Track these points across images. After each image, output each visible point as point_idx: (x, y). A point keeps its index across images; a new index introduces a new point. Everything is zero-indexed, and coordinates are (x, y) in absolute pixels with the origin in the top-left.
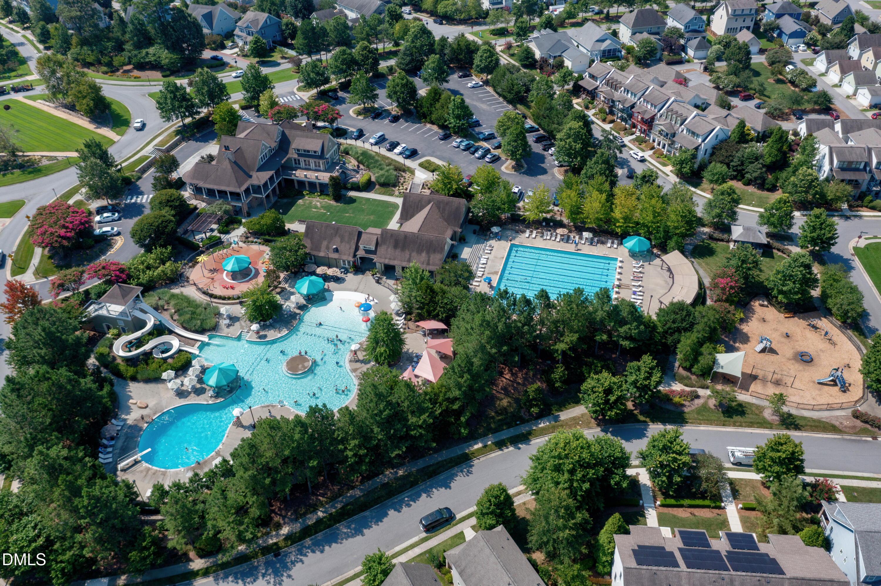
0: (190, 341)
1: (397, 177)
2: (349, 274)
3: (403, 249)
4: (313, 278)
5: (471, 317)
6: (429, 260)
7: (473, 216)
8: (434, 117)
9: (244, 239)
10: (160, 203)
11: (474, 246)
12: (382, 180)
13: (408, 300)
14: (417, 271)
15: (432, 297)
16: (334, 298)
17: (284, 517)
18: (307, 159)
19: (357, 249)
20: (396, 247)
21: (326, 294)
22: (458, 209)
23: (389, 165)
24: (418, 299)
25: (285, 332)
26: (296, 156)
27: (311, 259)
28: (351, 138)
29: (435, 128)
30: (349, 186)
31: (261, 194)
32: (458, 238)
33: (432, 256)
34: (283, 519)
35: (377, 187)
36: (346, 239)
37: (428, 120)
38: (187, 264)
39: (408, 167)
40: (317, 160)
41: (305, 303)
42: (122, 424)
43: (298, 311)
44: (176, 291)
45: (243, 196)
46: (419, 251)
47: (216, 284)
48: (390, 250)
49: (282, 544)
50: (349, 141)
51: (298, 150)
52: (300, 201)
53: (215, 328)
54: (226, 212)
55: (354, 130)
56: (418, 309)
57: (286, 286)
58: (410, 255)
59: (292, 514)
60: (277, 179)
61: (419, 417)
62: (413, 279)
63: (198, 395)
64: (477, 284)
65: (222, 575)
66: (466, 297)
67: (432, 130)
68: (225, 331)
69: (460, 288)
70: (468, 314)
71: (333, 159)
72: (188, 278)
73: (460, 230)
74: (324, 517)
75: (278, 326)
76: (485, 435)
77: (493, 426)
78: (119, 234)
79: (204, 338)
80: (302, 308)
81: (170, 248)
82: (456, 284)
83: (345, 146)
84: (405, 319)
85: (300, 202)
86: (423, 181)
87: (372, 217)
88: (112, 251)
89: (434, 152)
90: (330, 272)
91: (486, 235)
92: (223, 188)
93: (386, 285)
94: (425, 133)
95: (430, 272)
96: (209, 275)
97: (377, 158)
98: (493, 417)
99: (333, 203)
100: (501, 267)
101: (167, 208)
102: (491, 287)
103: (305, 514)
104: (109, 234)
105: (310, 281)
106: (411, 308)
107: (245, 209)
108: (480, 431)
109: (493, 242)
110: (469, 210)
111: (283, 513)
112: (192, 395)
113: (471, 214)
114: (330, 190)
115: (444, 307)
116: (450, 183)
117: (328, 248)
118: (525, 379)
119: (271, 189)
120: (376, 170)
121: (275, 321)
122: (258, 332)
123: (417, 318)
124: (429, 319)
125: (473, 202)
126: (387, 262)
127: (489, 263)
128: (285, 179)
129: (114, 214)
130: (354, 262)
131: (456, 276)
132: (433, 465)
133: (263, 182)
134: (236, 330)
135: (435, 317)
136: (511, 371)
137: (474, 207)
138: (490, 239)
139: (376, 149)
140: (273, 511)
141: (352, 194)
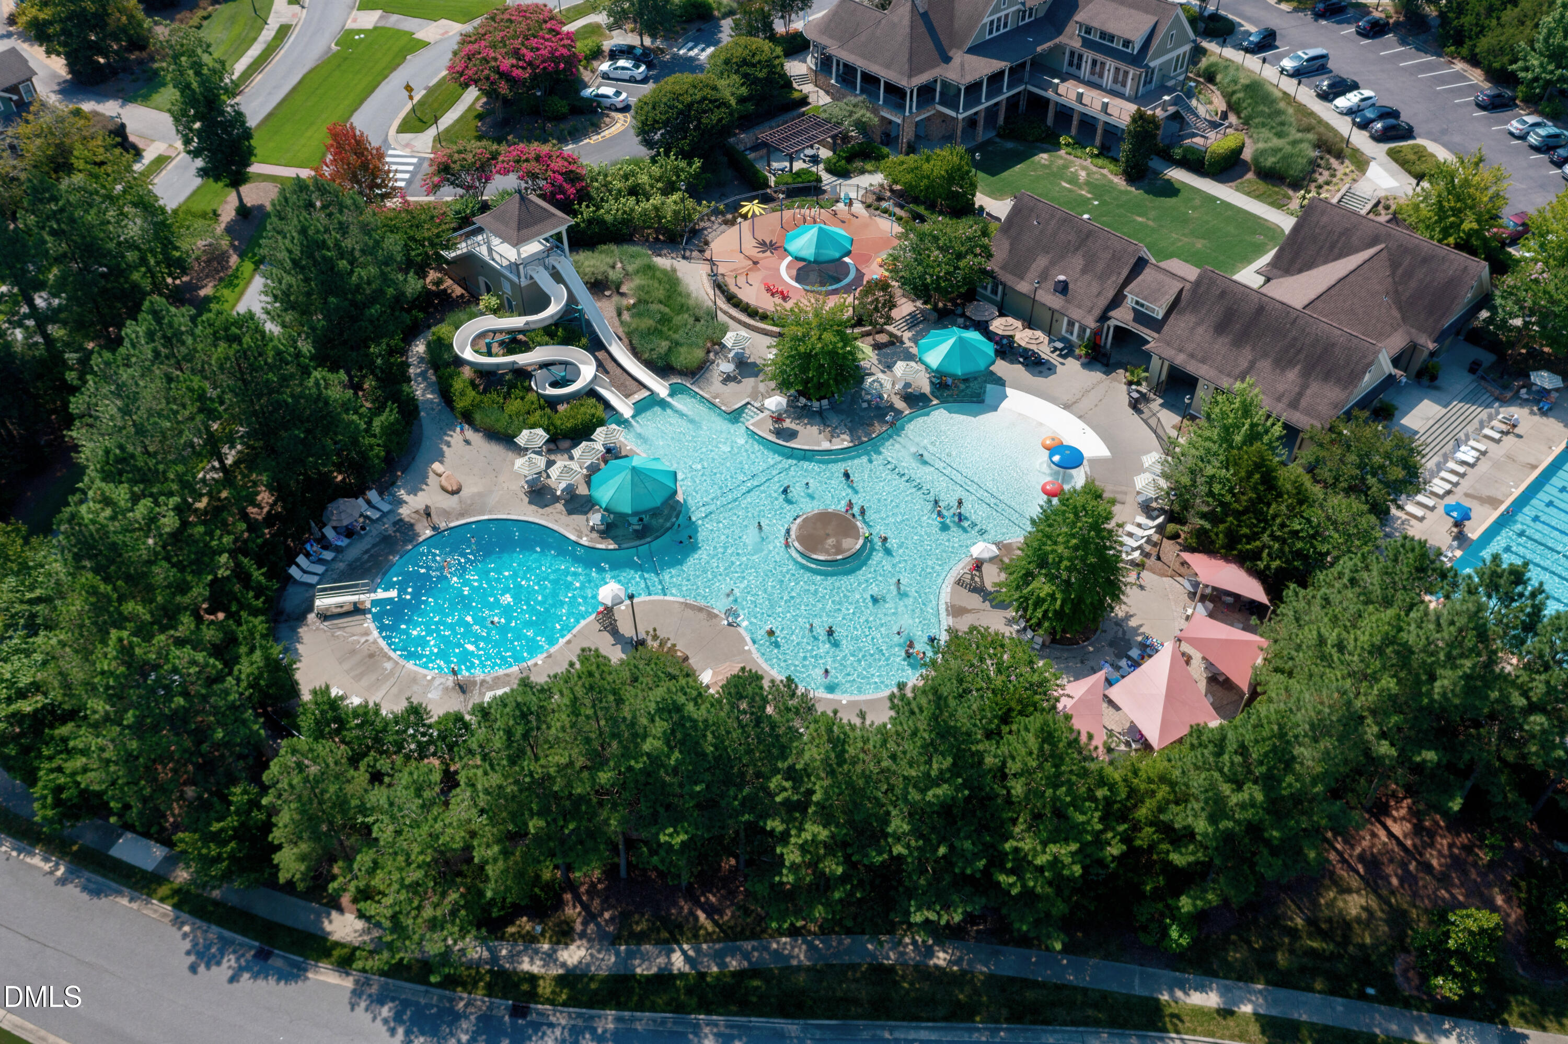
0: (630, 382)
1: (1314, 165)
2: (1070, 361)
3: (1239, 342)
4: (973, 336)
5: (1353, 609)
6: (1300, 394)
7: (1490, 321)
8: (1484, 44)
9: (871, 199)
10: (727, 62)
11: (1456, 406)
12: (1270, 161)
13: (1186, 480)
14: (1246, 410)
15: (1260, 499)
16: (1004, 405)
17: (590, 917)
18: (1100, 57)
19: (1117, 301)
20: (1221, 328)
21: (989, 387)
22: (1452, 285)
23: (1308, 129)
24: (1217, 488)
25: (843, 442)
26: (1076, 44)
27: (995, 292)
28: (1238, 47)
29: (1476, 76)
30: (1178, 153)
31: (957, 109)
32: (1416, 365)
33: (1315, 387)
34: (585, 923)
35: (1250, 176)
36: (1100, 266)
37: (1465, 51)
38: (723, 213)
39: (1356, 151)
40: (1123, 67)
41: (926, 389)
42: (386, 507)
43: (900, 404)
44: (663, 262)
45: (911, 104)
46: (1282, 362)
47: (756, 279)
48: (1203, 334)
49: (545, 988)
50: (1229, 53)
51: (1088, 30)
52: (1045, 156)
53: (697, 372)
54: (861, 126)
55: (1253, 29)
56: (1204, 516)
57: (907, 335)
58: (1252, 365)
59: (612, 919)
60: (1010, 87)
61: (1045, 844)
62: (1226, 429)
63: (570, 512)
64: (1419, 512)
65: (374, 990)
66: (1366, 536)
67: (1465, 78)
68: (714, 386)
69: (1357, 505)
70: (1350, 593)
71: (1165, 77)
72: (707, 243)
73: (1431, 346)
74: (682, 975)
75: (835, 421)
76: (1244, 976)
77: (1282, 959)
78: (625, 109)
79: (660, 387)
80: (915, 400)
81: (697, 163)
82: (1350, 490)
83: (1213, 59)
84: (1160, 529)
85: (1043, 157)
86: (1382, 194)
87: (1200, 244)
88: (595, 139)
89: (1444, 132)
90: (1024, 337)
91: (1505, 387)
92: (875, 69)
93: (1154, 422)
94: (1442, 80)
95: (1286, 426)
96: (754, 252)
97: (1282, 105)
98: (1293, 933)
99: (1119, 182)
100: (1517, 492)
101: (735, 78)
102: (1461, 538)
103: (641, 938)
104: (607, 102)
105: (961, 340)
106: (1186, 506)
107: (907, 135)
108: (1235, 956)
109: (1517, 413)
110: (1485, 300)
111: (596, 903)
112: (559, 506)
113: (1484, 314)
114: (1126, 146)
115: (1284, 541)
116: (1456, 212)
117: (1044, 276)
118: (1456, 863)
119: (985, 105)
120: (1265, 133)
121: (834, 407)
122: (778, 419)
123: (1193, 542)
124: (1226, 559)
125: (1509, 280)
126: (1180, 360)
127: (1483, 466)
128: (1030, 93)
129: (638, 67)
130: (1097, 334)
131: (1361, 466)
132: (1043, 985)
133: (969, 79)
134: (736, 394)
135: (1247, 560)
136: (1415, 815)
137: (1506, 295)
138: (1515, 400)
139: (1289, 85)
140: (572, 886)
141: (1177, 175)
